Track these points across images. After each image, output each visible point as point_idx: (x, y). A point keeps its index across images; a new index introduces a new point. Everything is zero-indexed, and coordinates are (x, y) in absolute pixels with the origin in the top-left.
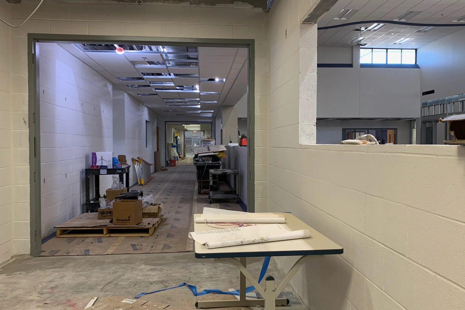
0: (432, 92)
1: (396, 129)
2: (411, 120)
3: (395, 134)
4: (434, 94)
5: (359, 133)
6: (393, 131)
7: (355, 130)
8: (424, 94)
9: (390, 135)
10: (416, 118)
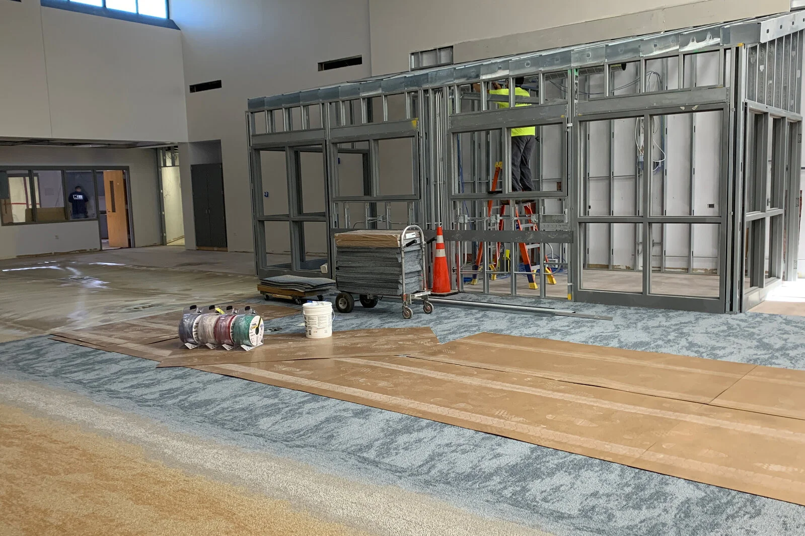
0: (217, 85)
1: (127, 168)
2: (157, 148)
3: (125, 180)
4: (220, 89)
5: (22, 178)
6: (120, 172)
7: (30, 171)
8: (195, 88)
9: (111, 183)
10: (179, 143)
